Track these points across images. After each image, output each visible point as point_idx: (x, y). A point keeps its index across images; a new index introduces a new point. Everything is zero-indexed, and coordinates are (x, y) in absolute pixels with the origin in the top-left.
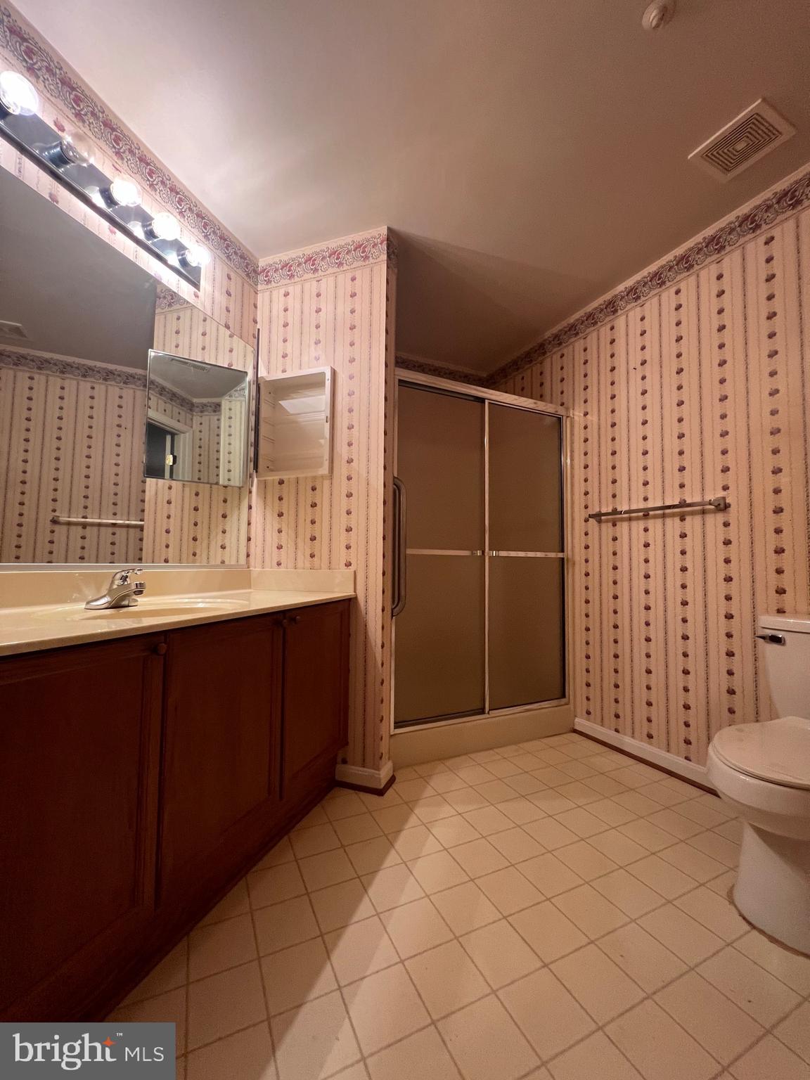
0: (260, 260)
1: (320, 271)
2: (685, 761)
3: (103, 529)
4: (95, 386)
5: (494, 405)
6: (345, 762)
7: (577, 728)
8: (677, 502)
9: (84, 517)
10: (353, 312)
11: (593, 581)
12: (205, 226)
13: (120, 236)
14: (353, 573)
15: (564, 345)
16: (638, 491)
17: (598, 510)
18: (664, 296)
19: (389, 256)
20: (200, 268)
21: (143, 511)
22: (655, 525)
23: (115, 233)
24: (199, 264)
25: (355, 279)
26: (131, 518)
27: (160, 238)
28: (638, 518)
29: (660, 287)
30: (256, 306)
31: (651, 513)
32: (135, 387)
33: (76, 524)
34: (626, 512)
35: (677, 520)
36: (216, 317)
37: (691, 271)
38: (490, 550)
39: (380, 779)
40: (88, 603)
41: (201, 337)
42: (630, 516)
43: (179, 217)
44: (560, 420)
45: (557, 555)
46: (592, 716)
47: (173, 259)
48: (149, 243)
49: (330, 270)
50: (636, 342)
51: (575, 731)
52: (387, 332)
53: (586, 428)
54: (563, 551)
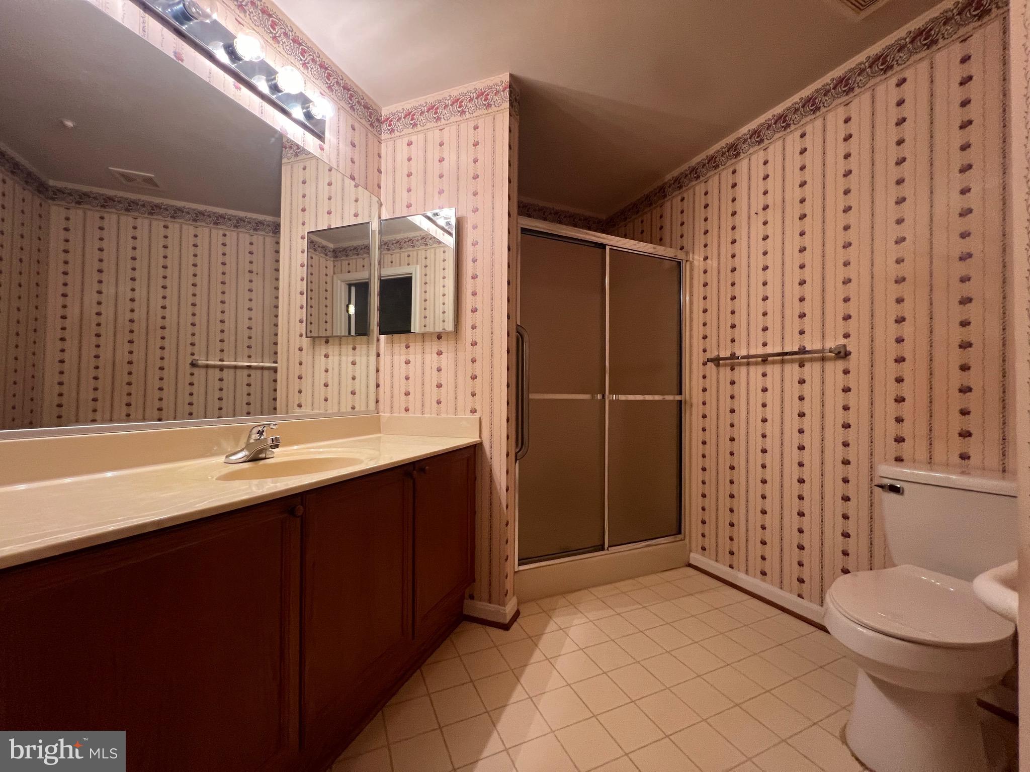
0: (383, 108)
1: (442, 119)
2: (799, 598)
3: (239, 372)
4: (227, 233)
5: (615, 252)
6: (472, 597)
7: (692, 562)
8: (796, 349)
9: (221, 360)
10: (475, 161)
11: (710, 423)
12: (328, 77)
13: (245, 91)
14: (478, 420)
15: (684, 188)
16: (757, 337)
17: (716, 354)
18: (789, 139)
19: (511, 105)
20: (325, 121)
21: (276, 353)
22: (774, 371)
23: (240, 89)
24: (323, 116)
25: (478, 128)
26: (265, 360)
27: (285, 92)
28: (756, 364)
29: (785, 130)
30: (380, 156)
31: (769, 359)
32: (265, 234)
33: (214, 367)
34: (743, 357)
35: (796, 366)
36: (341, 169)
37: (818, 114)
38: (610, 393)
39: (505, 614)
40: (227, 457)
41: (327, 187)
42: (749, 361)
43: (302, 69)
44: (679, 264)
45: (674, 398)
46: (706, 552)
47: (298, 112)
48: (274, 97)
49: (453, 119)
50: (758, 185)
51: (690, 565)
52: (510, 181)
53: (705, 272)
54: (680, 393)
